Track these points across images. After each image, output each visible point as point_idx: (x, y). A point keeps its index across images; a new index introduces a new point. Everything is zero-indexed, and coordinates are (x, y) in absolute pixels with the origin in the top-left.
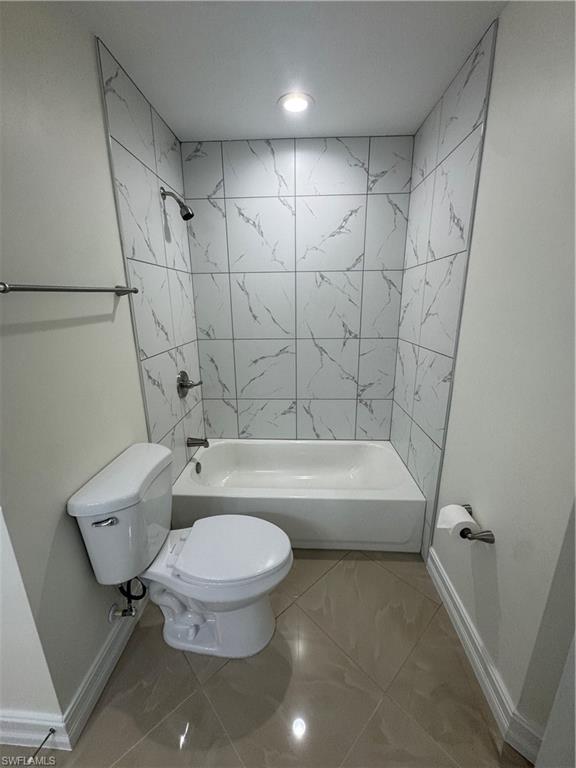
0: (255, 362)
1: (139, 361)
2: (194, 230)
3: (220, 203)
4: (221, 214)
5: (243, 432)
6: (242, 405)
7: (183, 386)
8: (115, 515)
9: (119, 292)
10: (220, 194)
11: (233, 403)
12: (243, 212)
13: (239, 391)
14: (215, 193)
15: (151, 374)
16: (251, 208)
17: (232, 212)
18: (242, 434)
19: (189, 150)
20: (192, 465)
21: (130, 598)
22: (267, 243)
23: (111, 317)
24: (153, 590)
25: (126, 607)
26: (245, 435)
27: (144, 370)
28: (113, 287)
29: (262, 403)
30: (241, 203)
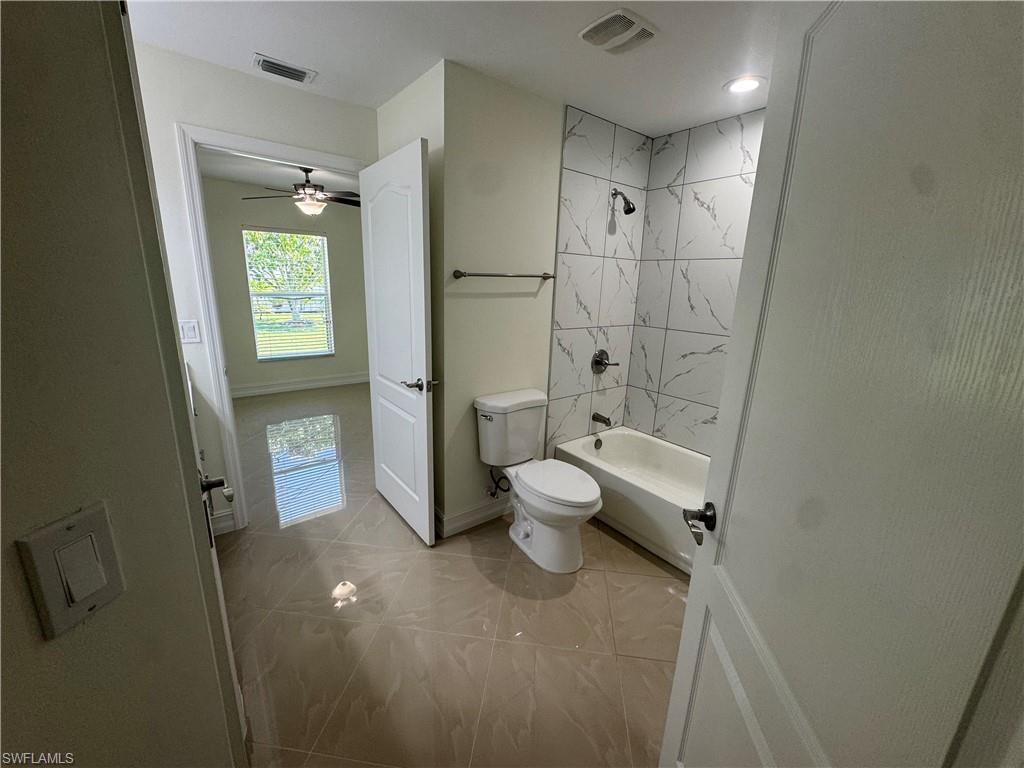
0: (684, 356)
1: (552, 330)
2: (650, 219)
3: (678, 190)
4: (677, 200)
5: (658, 430)
6: (663, 401)
7: (600, 363)
8: (494, 416)
9: (545, 277)
10: (680, 181)
11: (655, 395)
12: (699, 196)
13: (662, 385)
14: (674, 181)
15: (562, 342)
16: (706, 192)
17: (688, 198)
18: (657, 432)
19: (658, 144)
20: (593, 439)
21: (497, 486)
22: (719, 227)
23: (535, 295)
24: (511, 492)
25: (493, 491)
26: (659, 434)
27: (554, 337)
28: (541, 274)
29: (683, 404)
30: (698, 188)
